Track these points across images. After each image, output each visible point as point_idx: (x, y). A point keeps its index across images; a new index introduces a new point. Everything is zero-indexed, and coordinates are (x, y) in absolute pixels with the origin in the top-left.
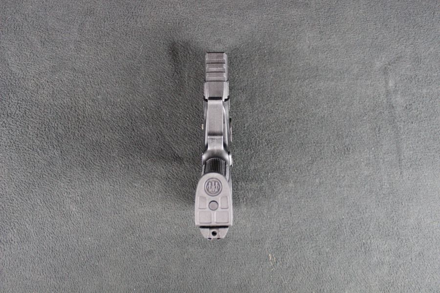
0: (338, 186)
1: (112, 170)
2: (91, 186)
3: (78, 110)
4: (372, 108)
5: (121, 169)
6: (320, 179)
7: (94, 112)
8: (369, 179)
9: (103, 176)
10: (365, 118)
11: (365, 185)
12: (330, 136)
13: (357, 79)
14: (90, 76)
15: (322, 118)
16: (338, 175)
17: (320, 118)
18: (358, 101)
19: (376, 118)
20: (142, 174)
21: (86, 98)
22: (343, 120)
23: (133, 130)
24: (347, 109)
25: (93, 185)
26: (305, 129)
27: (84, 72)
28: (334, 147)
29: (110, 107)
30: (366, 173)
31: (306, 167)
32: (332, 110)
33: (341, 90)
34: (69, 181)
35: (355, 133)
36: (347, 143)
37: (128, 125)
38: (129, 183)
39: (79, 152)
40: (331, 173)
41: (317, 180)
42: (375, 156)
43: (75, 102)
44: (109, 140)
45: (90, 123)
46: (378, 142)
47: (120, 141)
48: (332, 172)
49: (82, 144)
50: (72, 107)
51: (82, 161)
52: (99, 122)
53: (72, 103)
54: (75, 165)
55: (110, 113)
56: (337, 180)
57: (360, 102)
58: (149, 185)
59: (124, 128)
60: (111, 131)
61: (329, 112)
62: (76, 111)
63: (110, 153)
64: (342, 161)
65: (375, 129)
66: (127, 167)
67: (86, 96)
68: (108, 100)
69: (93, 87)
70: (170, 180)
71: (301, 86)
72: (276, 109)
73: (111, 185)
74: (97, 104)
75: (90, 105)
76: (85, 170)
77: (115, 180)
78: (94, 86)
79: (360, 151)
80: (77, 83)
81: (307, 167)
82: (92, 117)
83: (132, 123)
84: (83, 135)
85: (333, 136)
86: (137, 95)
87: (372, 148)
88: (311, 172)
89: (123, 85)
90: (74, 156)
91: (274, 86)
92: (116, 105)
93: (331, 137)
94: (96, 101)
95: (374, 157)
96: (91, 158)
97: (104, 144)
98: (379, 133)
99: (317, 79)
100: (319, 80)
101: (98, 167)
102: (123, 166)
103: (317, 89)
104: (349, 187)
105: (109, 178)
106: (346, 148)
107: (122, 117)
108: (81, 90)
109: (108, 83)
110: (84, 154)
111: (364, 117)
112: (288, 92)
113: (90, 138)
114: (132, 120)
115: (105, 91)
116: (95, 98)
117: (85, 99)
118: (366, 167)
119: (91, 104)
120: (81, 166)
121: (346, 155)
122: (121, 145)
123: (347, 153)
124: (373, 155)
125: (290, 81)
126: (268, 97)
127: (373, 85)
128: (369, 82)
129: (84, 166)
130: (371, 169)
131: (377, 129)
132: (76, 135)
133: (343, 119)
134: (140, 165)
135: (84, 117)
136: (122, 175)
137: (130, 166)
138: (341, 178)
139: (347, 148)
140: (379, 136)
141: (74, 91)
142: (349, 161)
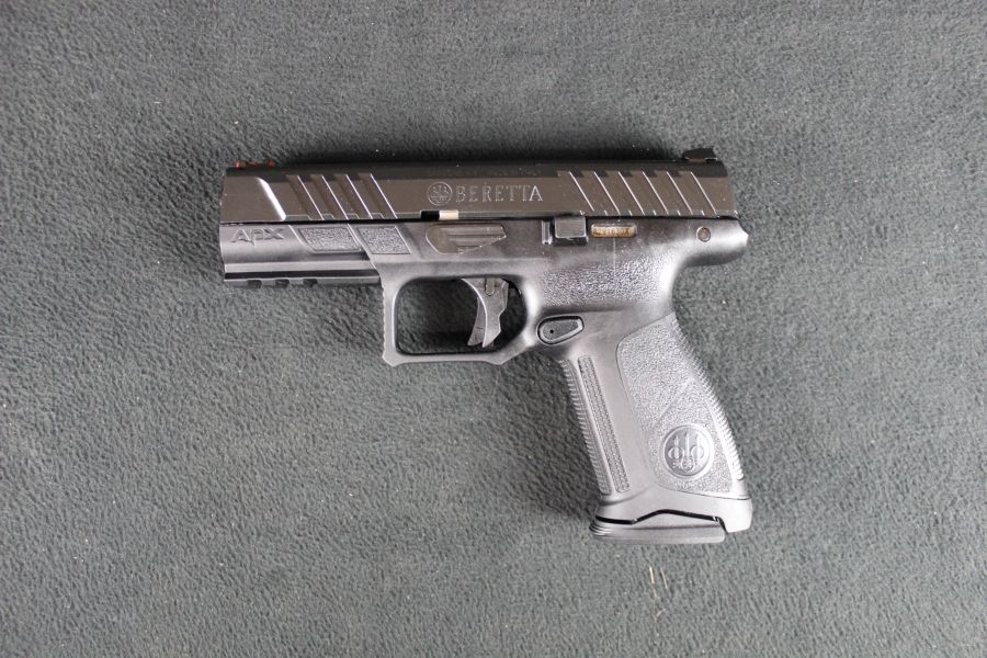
0: (855, 344)
1: (146, 325)
2: (82, 377)
3: (30, 142)
4: (950, 102)
5: (172, 319)
6: (800, 325)
7: (83, 143)
8: (949, 321)
9: (120, 343)
10: (929, 133)
11: (936, 340)
12: (824, 192)
13: (902, 13)
14: (64, 32)
15: (797, 135)
16: (853, 311)
17: (791, 137)
18: (905, 81)
19: (962, 133)
20: (238, 332)
21: (53, 102)
22: (861, 142)
23: (207, 194)
24: (873, 105)
25: (88, 372)
26: (746, 170)
27: (43, 18)
28: (838, 224)
29: (132, 125)
30: (938, 304)
31: (753, 289)
32: (828, 111)
33: (851, 46)
34: (13, 366)
35: (900, 178)
36: (879, 210)
37: (191, 180)
38: (199, 363)
39: (41, 273)
40: (832, 306)
41: (790, 331)
42: (961, 249)
43: (20, 115)
44: (132, 230)
45: (72, 180)
46: (973, 206)
47: (165, 233)
48: (835, 303)
49: (48, 247)
50: (11, 133)
51: (52, 300)
52: (98, 173)
53: (10, 119)
54: (30, 313)
55: (131, 145)
56: (851, 327)
57: (914, 85)
58: (263, 366)
59: (178, 189)
60: (137, 201)
61: (817, 118)
62: (25, 144)
63: (138, 270)
64: (864, 269)
65: (961, 165)
66: (192, 314)
67: (54, 97)
68: (125, 103)
69: (73, 66)
70: (329, 348)
71: (728, 38)
72: (654, 112)
73: (143, 372)
74: (90, 118)
75: (67, 123)
76: (60, 328)
77: (154, 354)
78: (77, 62)
79: (917, 234)
80: (24, 54)
81: (758, 289)
82: (77, 159)
83: (200, 174)
84: (49, 220)
85: (833, 189)
86: (215, 87)
87: (953, 226)
88: (771, 306)
89: (170, 55)
90: (26, 285)
91: (645, 39)
92: (150, 120)
93: (828, 195)
94: (86, 110)
95: (960, 254)
96: (80, 289)
97: (117, 242)
98: (974, 180)
99: (779, 15)
100: (783, 19)
101: (99, 317)
102: (179, 308)
103: (777, 45)
104: (887, 348)
105: (136, 350)
106: (874, 228)
107: (169, 157)
108: (37, 75)
109: (121, 50)
110: (57, 278)
111: (925, 129)
112: (690, 57)
113: (74, 227)
114: (202, 163)
115: (112, 77)
116: (83, 101)
117: (51, 105)
118: (938, 285)
119: (71, 120)
120: (48, 315)
121: (874, 250)
122: (171, 242)
123: (876, 242)
124: (957, 248)
125: (692, 22)
126: (627, 73)
127: (952, 30)
128: (938, 21)
129: (57, 317)
130: (952, 290)
131: (967, 167)
132: (29, 219)
133: (863, 136)
134: (233, 302)
135: (50, 163)
136: (177, 337)
137: (200, 308)
138: (863, 320)
139: (878, 229)
140: (973, 189)
141: (15, 80)
142: (885, 265)
